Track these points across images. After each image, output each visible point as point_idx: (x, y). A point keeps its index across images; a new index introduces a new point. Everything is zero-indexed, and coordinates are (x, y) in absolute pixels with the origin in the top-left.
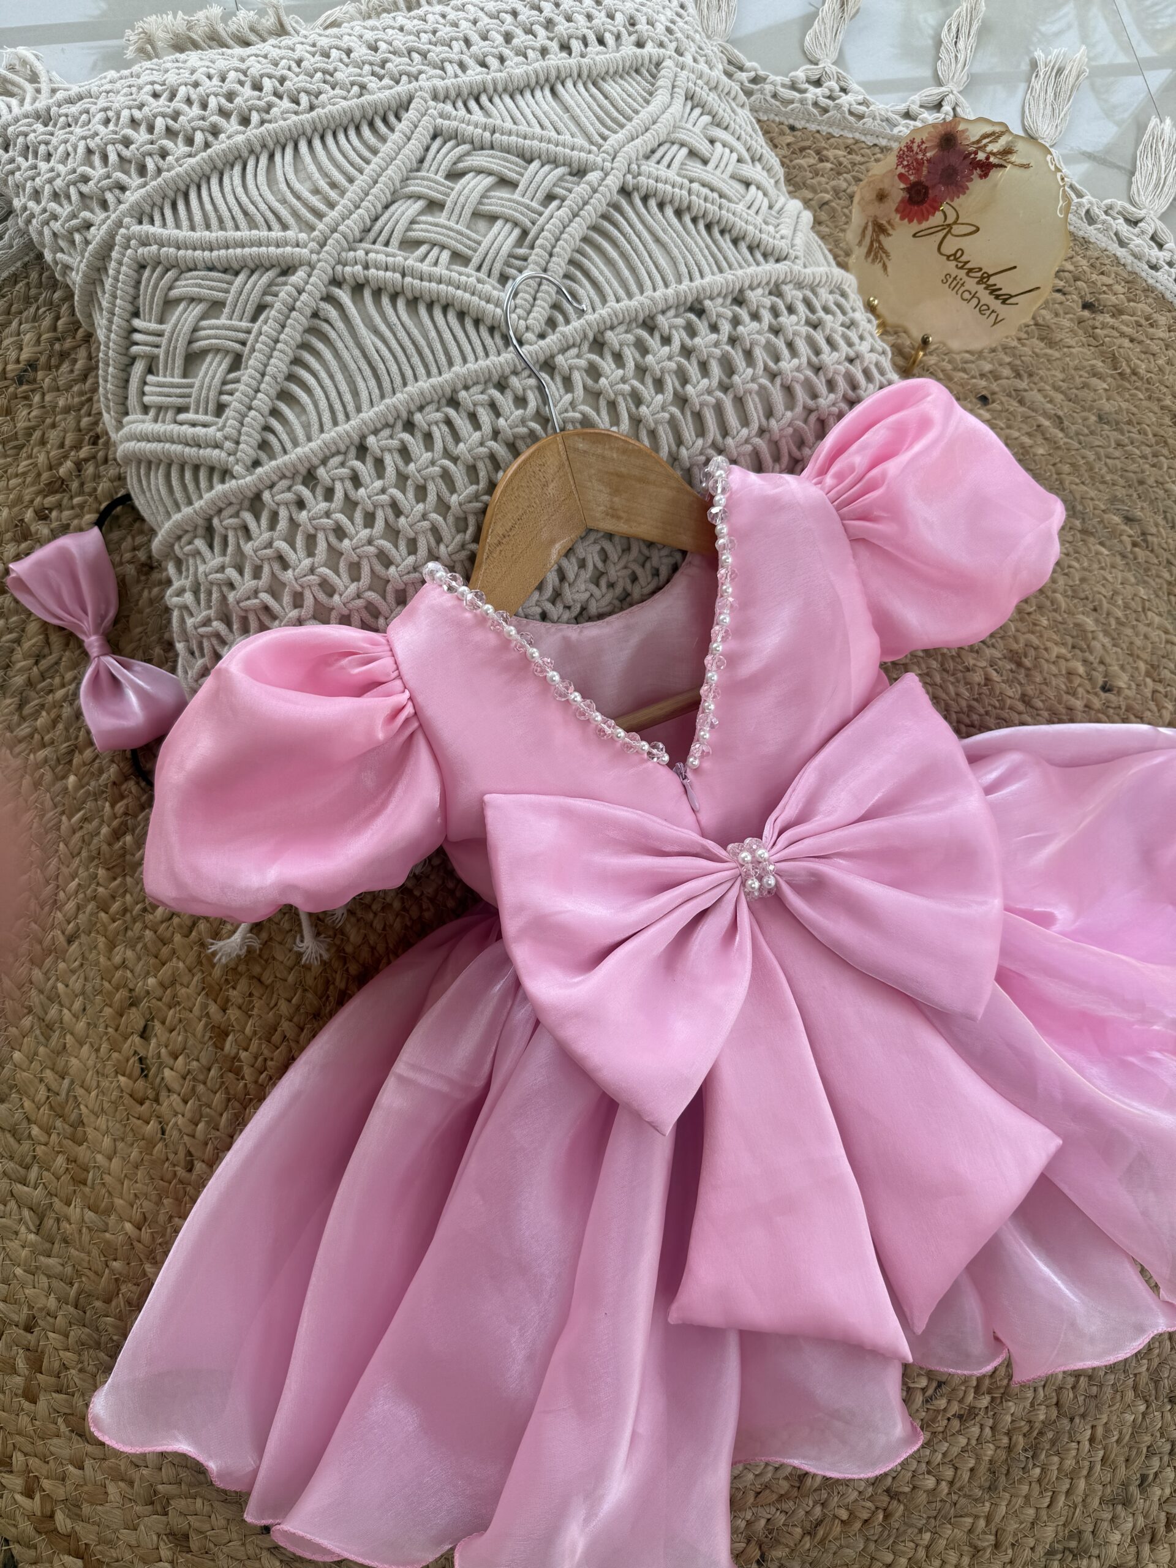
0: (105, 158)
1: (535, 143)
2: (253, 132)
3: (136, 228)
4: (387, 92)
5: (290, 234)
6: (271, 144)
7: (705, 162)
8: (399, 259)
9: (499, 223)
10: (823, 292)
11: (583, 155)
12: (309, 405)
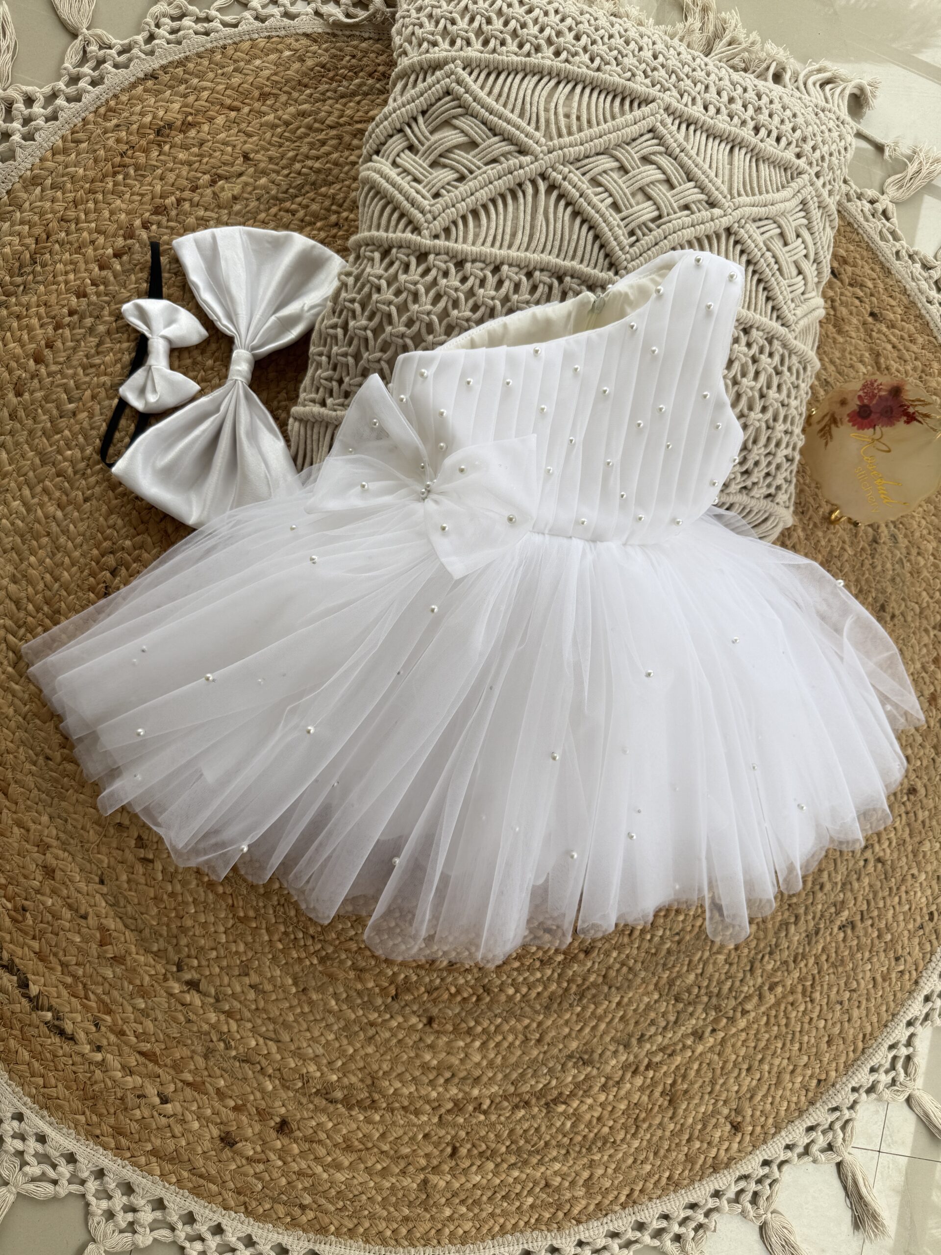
0: (472, 20)
1: (699, 172)
2: (558, 64)
3: (460, 70)
4: (644, 88)
5: (538, 135)
6: (562, 76)
7: (786, 244)
8: (584, 187)
9: (650, 203)
10: (795, 359)
11: (720, 196)
12: (484, 229)
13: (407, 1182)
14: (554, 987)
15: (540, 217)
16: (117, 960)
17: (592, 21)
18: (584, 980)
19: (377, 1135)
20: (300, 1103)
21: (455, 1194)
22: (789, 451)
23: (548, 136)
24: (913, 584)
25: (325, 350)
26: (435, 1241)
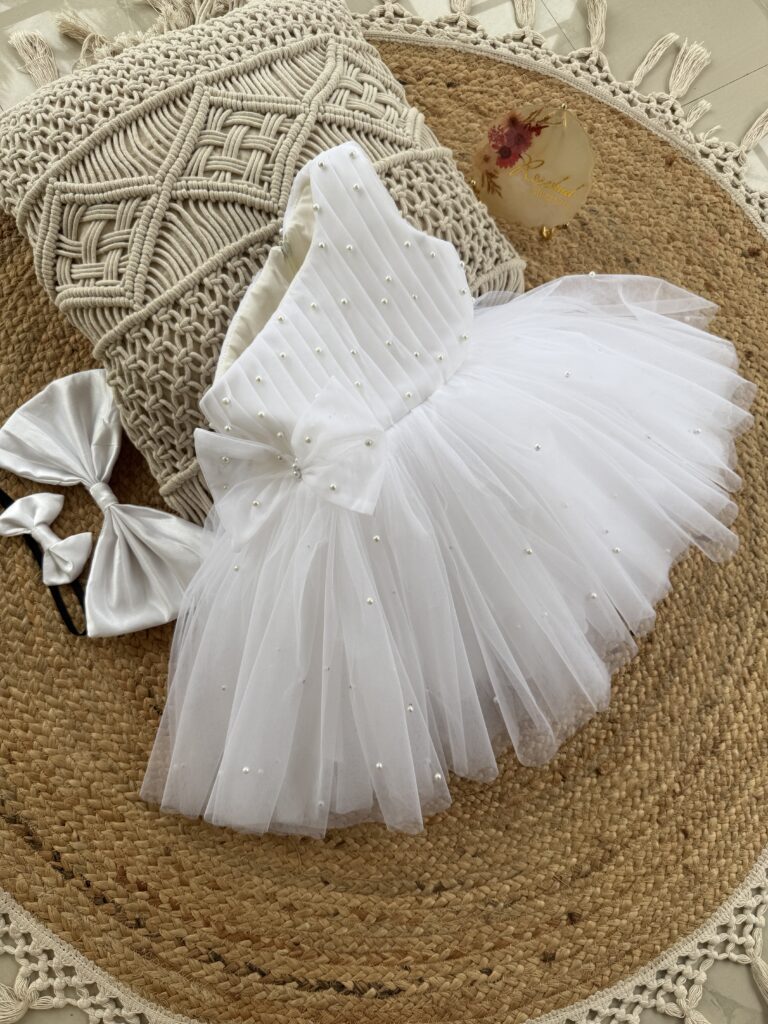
0: (33, 144)
1: (266, 103)
2: (113, 120)
3: (57, 184)
4: (181, 83)
5: (144, 177)
7: (360, 96)
8: (205, 182)
9: (254, 152)
10: (433, 162)
11: (293, 106)
12: (169, 268)
13: (675, 878)
14: (650, 680)
15: (197, 228)
16: (381, 919)
17: (107, 72)
18: (664, 658)
19: (631, 869)
20: (569, 895)
21: (710, 857)
22: (484, 222)
23: (152, 172)
24: (631, 229)
25: (145, 436)
26: (725, 896)
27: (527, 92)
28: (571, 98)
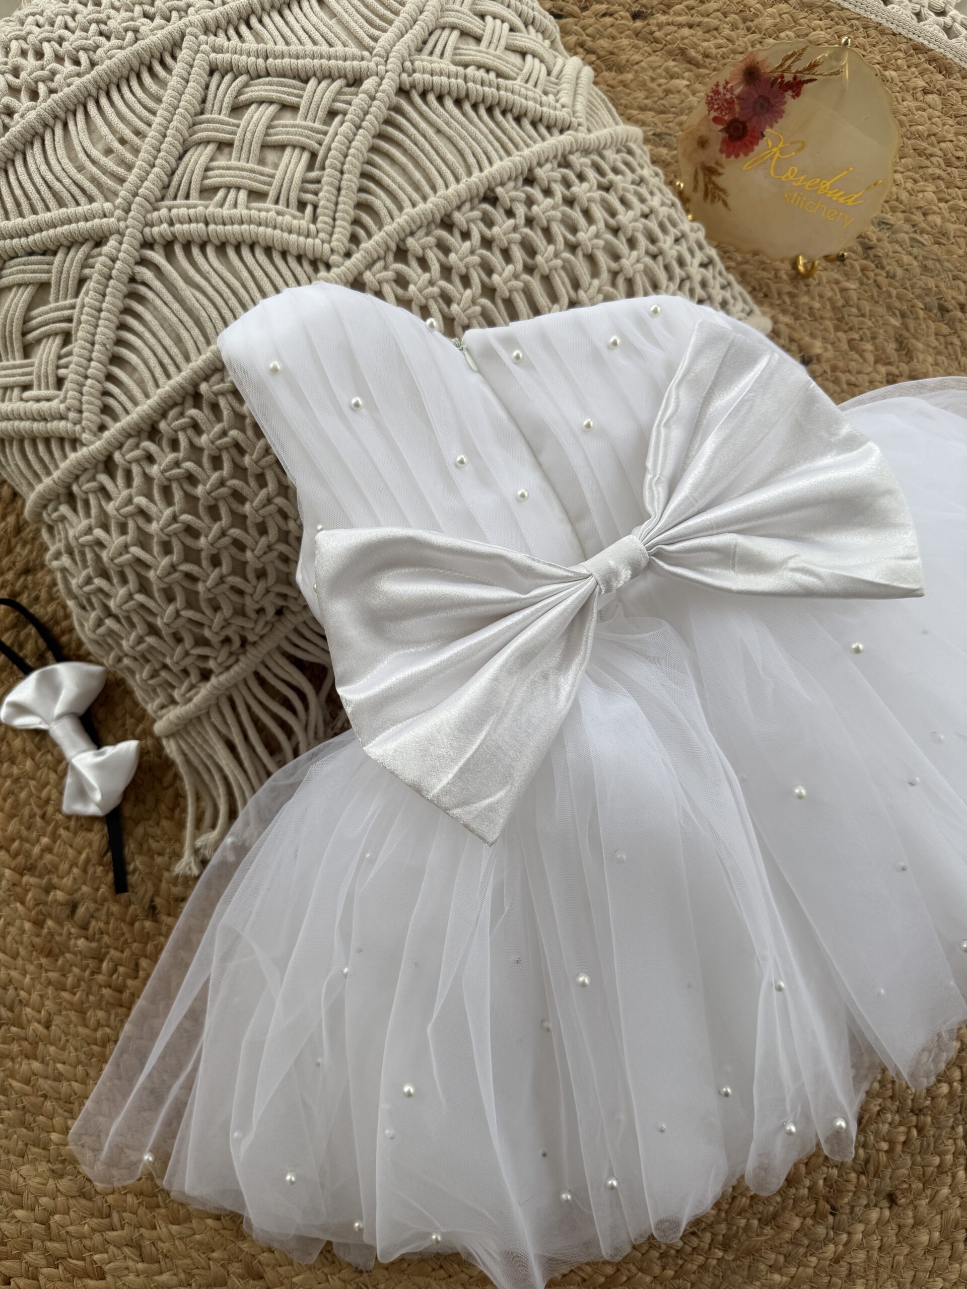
1: (308, 61)
2: (43, 105)
4: (161, 33)
5: (96, 205)
8: (200, 209)
9: (288, 151)
10: (610, 154)
11: (355, 63)
12: (141, 367)
15: (187, 292)
17: (41, 20)
22: (699, 257)
23: (109, 195)
27: (769, 22)
28: (846, 29)
